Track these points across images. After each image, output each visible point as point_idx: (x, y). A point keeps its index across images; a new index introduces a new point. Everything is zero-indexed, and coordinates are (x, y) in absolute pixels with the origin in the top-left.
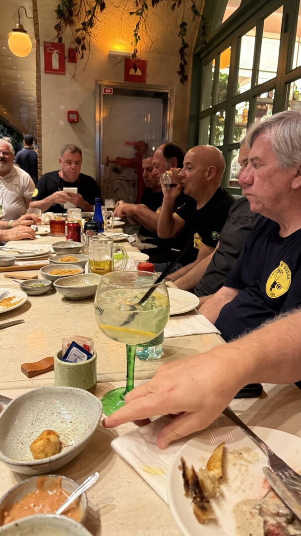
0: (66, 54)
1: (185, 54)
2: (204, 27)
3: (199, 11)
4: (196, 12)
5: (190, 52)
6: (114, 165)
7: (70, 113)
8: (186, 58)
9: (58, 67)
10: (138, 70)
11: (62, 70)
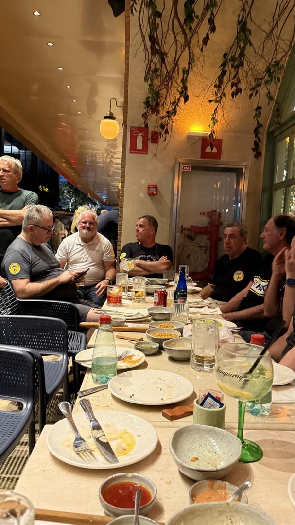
0: (150, 136)
1: (260, 133)
2: (278, 110)
3: (273, 96)
4: (271, 98)
5: (264, 131)
6: (189, 233)
7: (150, 187)
8: (260, 136)
9: (142, 147)
10: (214, 148)
11: (145, 150)
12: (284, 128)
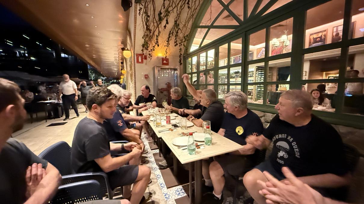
0: (143, 57)
5: (182, 56)
6: (161, 91)
7: (145, 75)
10: (166, 61)
11: (142, 62)
12: (189, 56)
